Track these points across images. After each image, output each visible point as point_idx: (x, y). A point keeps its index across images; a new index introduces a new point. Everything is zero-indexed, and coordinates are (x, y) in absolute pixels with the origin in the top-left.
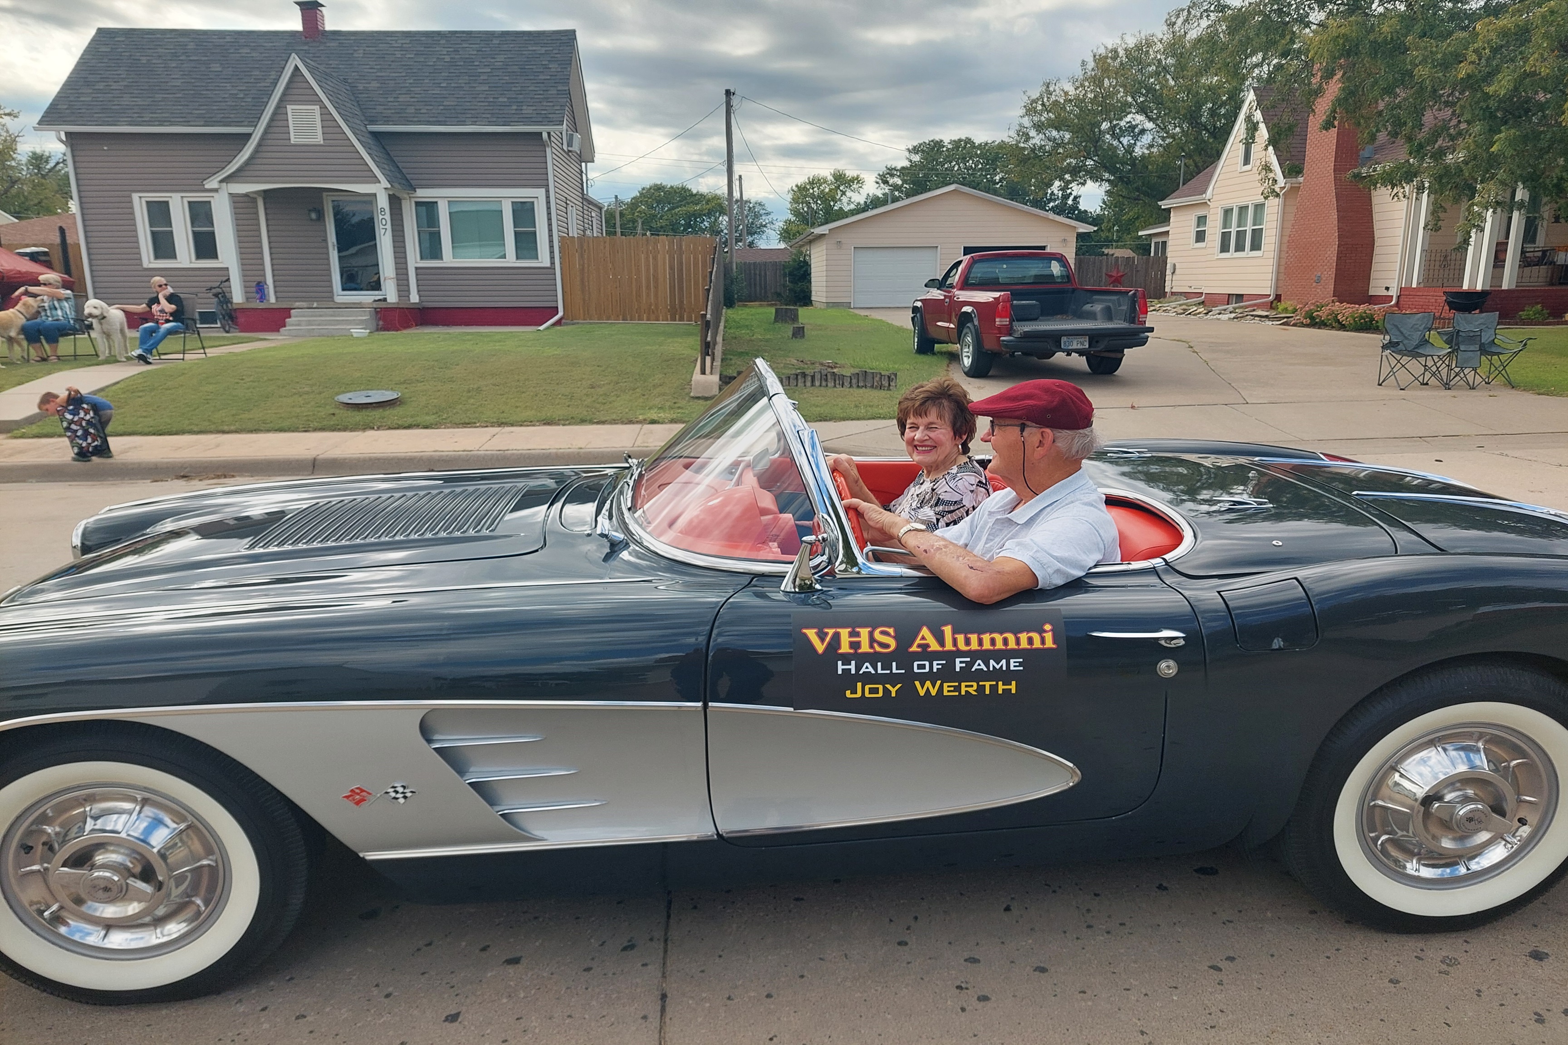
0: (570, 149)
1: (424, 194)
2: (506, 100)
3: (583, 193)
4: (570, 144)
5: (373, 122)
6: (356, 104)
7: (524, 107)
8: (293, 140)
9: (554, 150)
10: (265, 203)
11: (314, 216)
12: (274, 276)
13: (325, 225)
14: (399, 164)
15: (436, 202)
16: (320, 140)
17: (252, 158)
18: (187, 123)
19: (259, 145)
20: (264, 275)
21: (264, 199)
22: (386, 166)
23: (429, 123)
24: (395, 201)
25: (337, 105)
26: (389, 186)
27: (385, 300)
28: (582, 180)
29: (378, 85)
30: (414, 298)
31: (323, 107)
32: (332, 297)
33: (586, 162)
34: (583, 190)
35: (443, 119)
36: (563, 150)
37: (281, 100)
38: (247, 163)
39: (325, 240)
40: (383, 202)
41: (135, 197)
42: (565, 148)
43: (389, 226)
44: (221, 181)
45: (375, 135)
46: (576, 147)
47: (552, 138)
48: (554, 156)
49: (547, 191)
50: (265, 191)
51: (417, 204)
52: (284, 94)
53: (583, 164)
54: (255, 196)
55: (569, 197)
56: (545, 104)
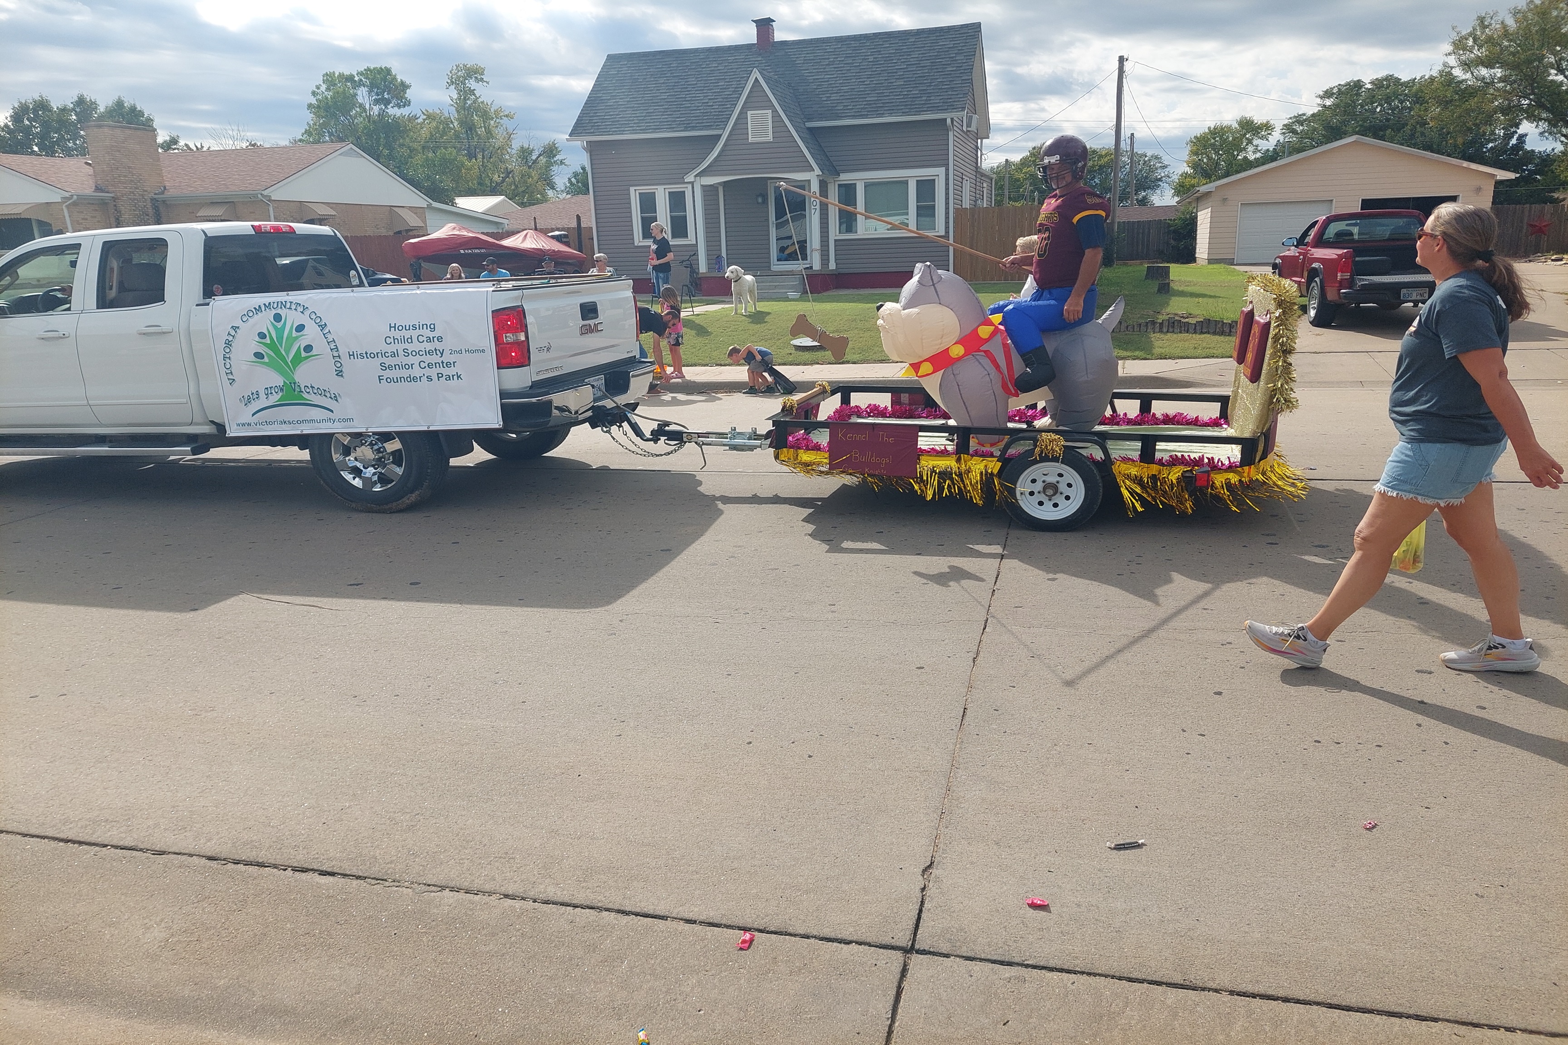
0: (969, 129)
1: (846, 178)
2: (917, 92)
3: (977, 167)
4: (969, 125)
5: (810, 119)
6: (797, 104)
7: (932, 98)
8: (751, 139)
9: (955, 133)
10: (724, 191)
11: (760, 200)
12: (727, 250)
13: (768, 207)
14: (828, 154)
15: (855, 184)
16: (770, 138)
17: (719, 155)
18: (672, 129)
19: (725, 145)
20: (720, 250)
21: (723, 188)
22: (819, 157)
23: (854, 117)
24: (823, 185)
25: (784, 108)
26: (821, 173)
27: (811, 268)
28: (977, 155)
29: (815, 87)
30: (832, 266)
31: (775, 111)
32: (769, 267)
33: (982, 139)
34: (977, 163)
35: (866, 113)
36: (963, 131)
37: (743, 108)
38: (716, 160)
39: (767, 220)
40: (815, 187)
41: (632, 189)
42: (965, 129)
43: (818, 207)
44: (696, 176)
45: (810, 130)
46: (973, 128)
47: (955, 123)
48: (956, 138)
49: (947, 170)
50: (724, 182)
51: (839, 185)
52: (745, 103)
53: (979, 141)
54: (718, 185)
55: (965, 173)
56: (950, 93)
